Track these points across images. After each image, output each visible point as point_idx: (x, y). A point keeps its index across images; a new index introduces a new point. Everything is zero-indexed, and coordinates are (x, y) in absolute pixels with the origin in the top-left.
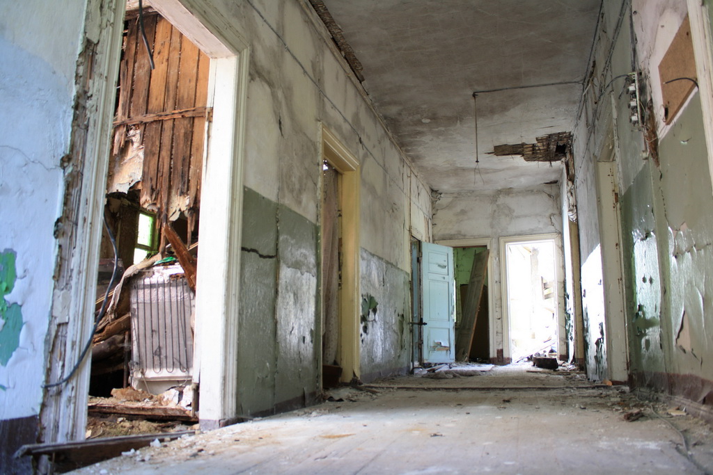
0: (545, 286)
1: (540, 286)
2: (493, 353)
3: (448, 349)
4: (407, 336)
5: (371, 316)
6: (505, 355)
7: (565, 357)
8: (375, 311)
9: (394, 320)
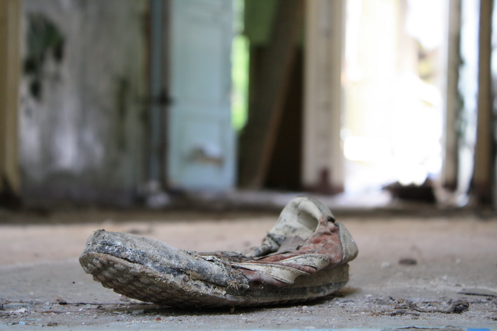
0: (422, 56)
1: (411, 58)
2: (310, 174)
3: (219, 162)
4: (133, 126)
5: (50, 66)
6: (335, 178)
7: (452, 185)
8: (59, 55)
9: (105, 86)
